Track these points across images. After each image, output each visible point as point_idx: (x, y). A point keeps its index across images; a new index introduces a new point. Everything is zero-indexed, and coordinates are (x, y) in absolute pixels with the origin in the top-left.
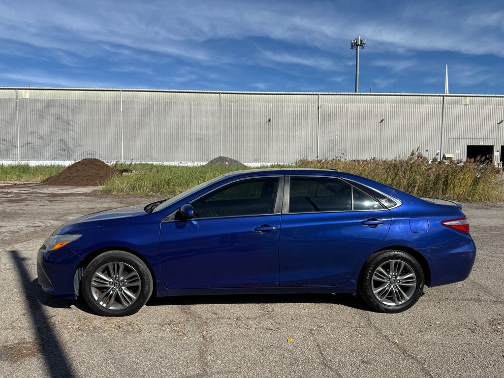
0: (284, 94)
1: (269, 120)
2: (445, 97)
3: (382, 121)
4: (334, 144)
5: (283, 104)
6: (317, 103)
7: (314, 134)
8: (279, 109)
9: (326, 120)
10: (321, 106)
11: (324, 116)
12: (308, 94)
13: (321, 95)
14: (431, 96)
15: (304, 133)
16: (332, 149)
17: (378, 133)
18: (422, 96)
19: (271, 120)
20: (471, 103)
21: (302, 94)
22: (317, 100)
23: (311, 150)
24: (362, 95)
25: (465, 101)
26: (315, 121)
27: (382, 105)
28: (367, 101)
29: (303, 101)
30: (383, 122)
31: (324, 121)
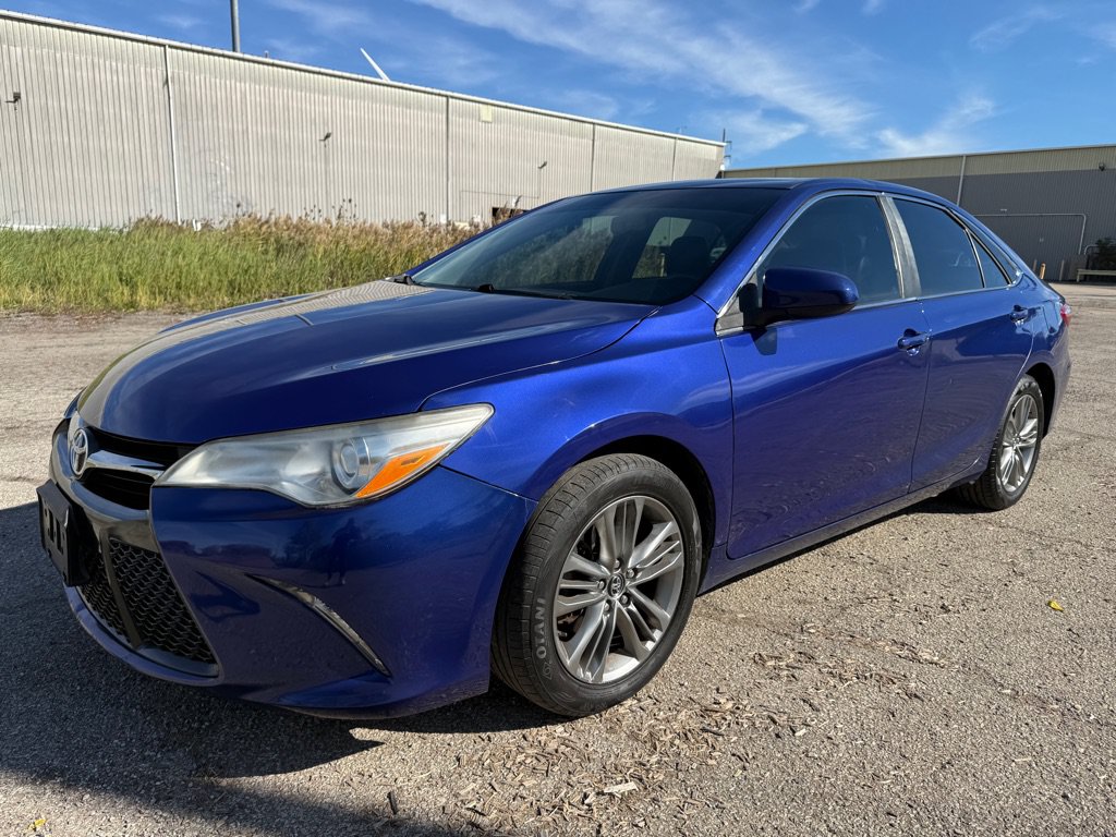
0: (59, 27)
1: (17, 97)
2: (450, 100)
3: (327, 136)
4: (219, 182)
5: (58, 55)
6: (161, 68)
7: (162, 151)
8: (46, 68)
9: (189, 118)
10: (173, 78)
11: (183, 107)
12: (132, 40)
13: (171, 47)
14: (425, 92)
15: (131, 145)
16: (215, 194)
17: (321, 166)
18: (406, 89)
19: (23, 96)
20: (497, 119)
21: (114, 37)
22: (160, 59)
23: (157, 195)
24: (278, 66)
25: (487, 112)
26: (160, 117)
27: (325, 98)
28: (290, 84)
29: (119, 57)
30: (330, 139)
31: (184, 120)
